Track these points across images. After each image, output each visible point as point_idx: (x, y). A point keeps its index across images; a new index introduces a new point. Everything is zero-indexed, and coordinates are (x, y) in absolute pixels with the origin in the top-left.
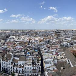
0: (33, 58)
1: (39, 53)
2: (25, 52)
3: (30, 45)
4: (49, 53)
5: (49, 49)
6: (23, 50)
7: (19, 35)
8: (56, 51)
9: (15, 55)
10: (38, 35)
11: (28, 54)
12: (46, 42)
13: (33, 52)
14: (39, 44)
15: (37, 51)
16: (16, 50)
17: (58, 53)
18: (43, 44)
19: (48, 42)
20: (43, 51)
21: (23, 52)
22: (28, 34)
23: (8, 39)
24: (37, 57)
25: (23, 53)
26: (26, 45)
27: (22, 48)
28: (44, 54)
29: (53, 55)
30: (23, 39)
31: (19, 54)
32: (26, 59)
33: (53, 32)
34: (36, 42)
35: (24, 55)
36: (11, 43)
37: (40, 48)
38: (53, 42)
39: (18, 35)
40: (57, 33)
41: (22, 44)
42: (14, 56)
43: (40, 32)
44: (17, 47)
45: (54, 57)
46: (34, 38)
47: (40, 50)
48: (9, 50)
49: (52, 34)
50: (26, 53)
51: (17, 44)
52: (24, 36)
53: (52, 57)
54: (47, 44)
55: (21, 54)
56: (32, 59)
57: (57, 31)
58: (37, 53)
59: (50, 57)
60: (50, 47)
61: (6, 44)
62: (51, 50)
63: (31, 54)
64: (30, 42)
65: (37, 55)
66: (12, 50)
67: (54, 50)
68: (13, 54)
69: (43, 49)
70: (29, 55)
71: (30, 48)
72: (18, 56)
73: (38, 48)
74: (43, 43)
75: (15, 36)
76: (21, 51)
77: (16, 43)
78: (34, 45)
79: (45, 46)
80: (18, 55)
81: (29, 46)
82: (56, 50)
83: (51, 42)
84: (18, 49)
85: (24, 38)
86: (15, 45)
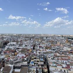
0: (38, 69)
1: (45, 63)
2: (28, 61)
3: (35, 52)
4: (57, 64)
5: (58, 59)
6: (26, 59)
7: (21, 41)
8: (67, 63)
9: (16, 66)
10: (44, 40)
11: (32, 64)
12: (54, 50)
13: (38, 61)
14: (45, 52)
15: (42, 60)
16: (17, 59)
17: (71, 67)
18: (50, 52)
19: (56, 50)
20: (50, 60)
21: (26, 61)
22: (32, 39)
23: (6, 47)
24: (43, 68)
25: (25, 63)
26: (30, 52)
27: (25, 56)
28: (51, 65)
29: (63, 68)
30: (26, 46)
31: (21, 64)
32: (29, 70)
33: (63, 38)
34: (41, 49)
35: (26, 66)
36: (10, 52)
37: (46, 56)
38: (63, 51)
39: (19, 40)
40: (70, 40)
41: (25, 52)
42: (14, 68)
43: (46, 38)
44: (18, 56)
45: (65, 71)
46: (40, 44)
47: (46, 59)
48: (7, 61)
49: (62, 40)
50: (29, 63)
51: (18, 51)
52: (27, 42)
53: (61, 70)
54: (56, 52)
55: (23, 64)
56: (36, 71)
57: (70, 37)
58: (42, 63)
59: (59, 70)
60: (59, 57)
61: (3, 53)
62: (60, 61)
63: (35, 64)
64: (34, 49)
65: (42, 65)
66: (12, 60)
67: (65, 61)
68: (13, 66)
69: (50, 59)
70: (33, 66)
71: (35, 57)
72: (19, 68)
73: (44, 57)
74: (50, 50)
75: (16, 42)
76: (23, 60)
77: (16, 50)
78: (39, 53)
79: (52, 54)
80: (19, 66)
81: (33, 54)
82: (67, 61)
83: (61, 50)
84: (19, 58)
85: (27, 44)
86: (16, 53)
